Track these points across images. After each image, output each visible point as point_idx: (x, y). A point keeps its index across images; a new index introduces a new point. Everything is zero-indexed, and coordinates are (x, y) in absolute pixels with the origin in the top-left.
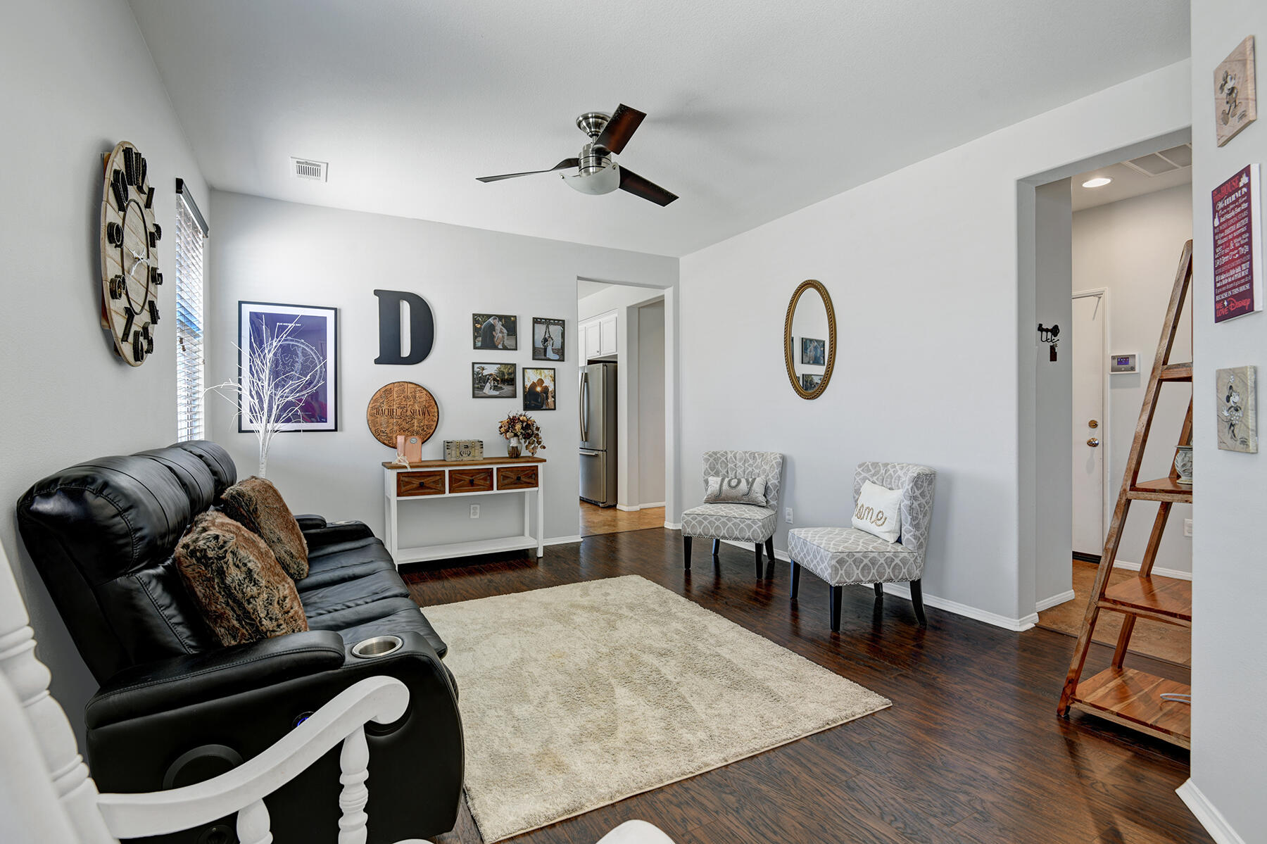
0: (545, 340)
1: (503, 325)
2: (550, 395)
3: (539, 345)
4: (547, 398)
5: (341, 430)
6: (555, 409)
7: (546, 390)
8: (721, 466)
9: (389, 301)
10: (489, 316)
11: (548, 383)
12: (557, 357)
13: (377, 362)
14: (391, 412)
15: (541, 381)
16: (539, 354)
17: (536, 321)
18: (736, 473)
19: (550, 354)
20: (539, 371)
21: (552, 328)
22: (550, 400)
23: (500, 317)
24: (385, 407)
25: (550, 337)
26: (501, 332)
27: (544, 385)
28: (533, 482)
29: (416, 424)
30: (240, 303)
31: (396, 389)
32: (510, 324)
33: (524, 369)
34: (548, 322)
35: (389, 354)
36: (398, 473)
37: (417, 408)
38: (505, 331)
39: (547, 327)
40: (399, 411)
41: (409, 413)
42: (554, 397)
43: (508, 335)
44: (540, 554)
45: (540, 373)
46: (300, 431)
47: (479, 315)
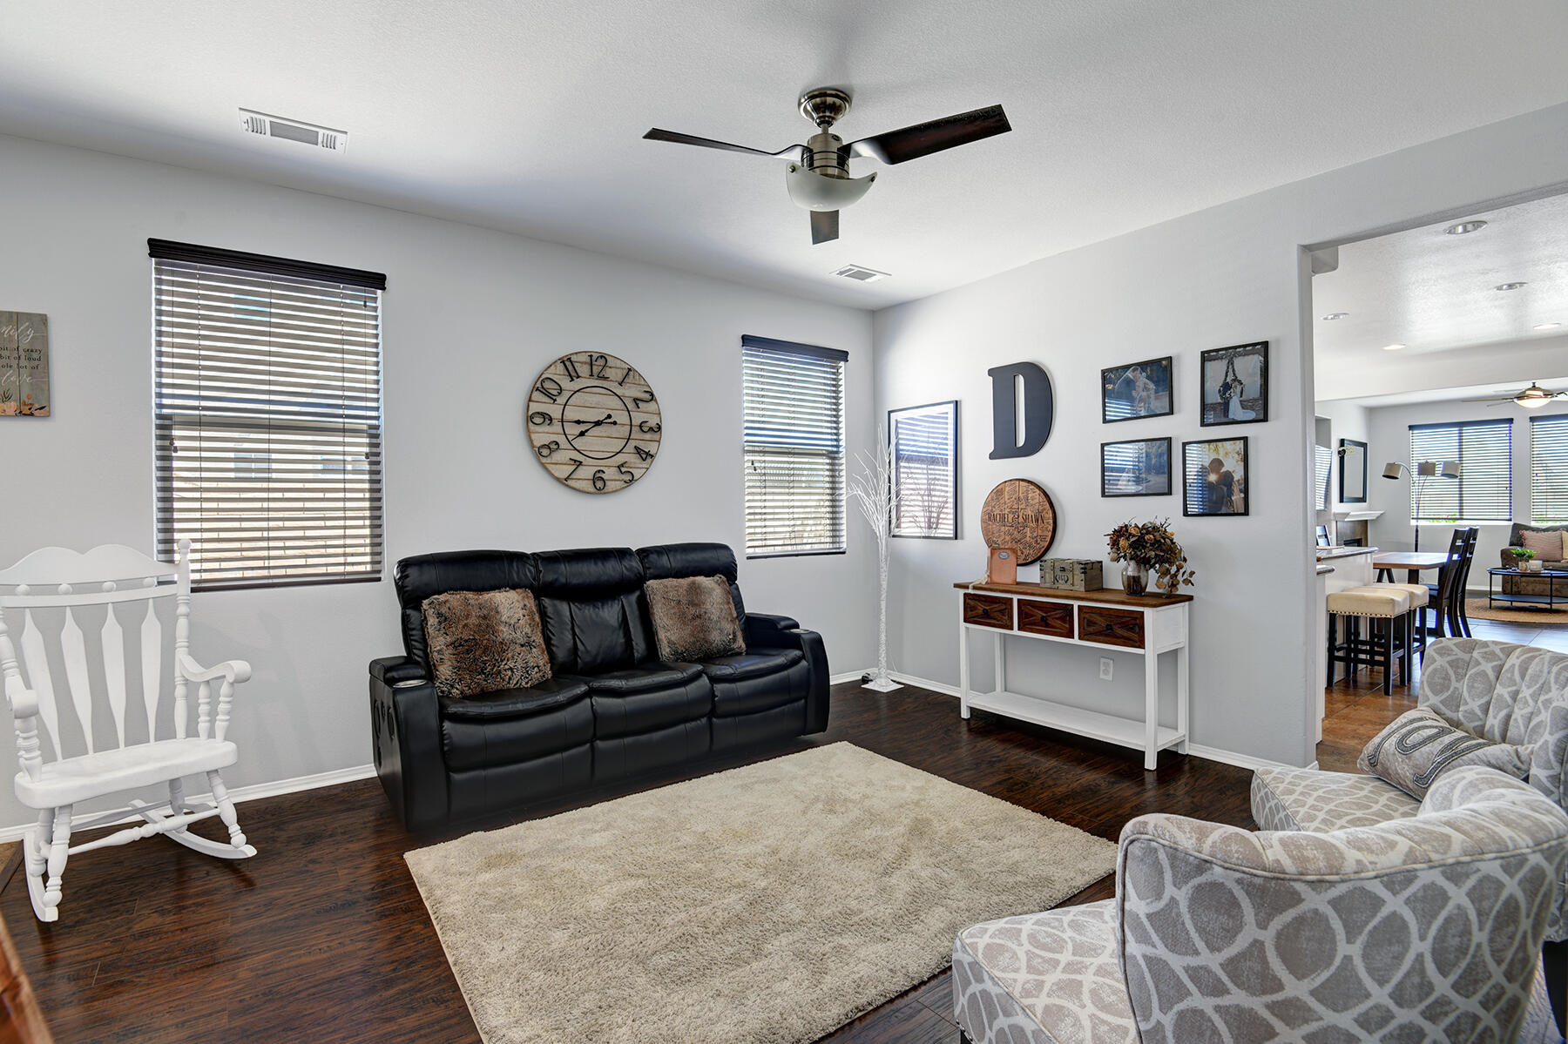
0: (1226, 387)
1: (1148, 378)
2: (1236, 489)
3: (1214, 397)
4: (1230, 494)
5: (962, 538)
6: (1246, 513)
7: (1227, 479)
9: (1002, 377)
10: (1127, 367)
11: (1233, 466)
12: (1252, 415)
13: (992, 456)
14: (1003, 517)
15: (1217, 464)
16: (1214, 411)
17: (1206, 357)
19: (1236, 411)
20: (1213, 446)
21: (1240, 363)
22: (1237, 497)
23: (1142, 366)
24: (997, 512)
25: (1235, 379)
26: (1146, 388)
27: (1224, 470)
28: (1136, 637)
29: (1029, 534)
30: (890, 412)
31: (1007, 489)
32: (1161, 371)
33: (1184, 445)
34: (1230, 353)
35: (1005, 448)
36: (964, 595)
37: (1030, 513)
38: (1152, 386)
39: (1231, 363)
40: (1011, 516)
41: (1021, 520)
42: (1246, 491)
43: (1156, 392)
44: (1151, 763)
45: (1216, 450)
47: (1111, 370)
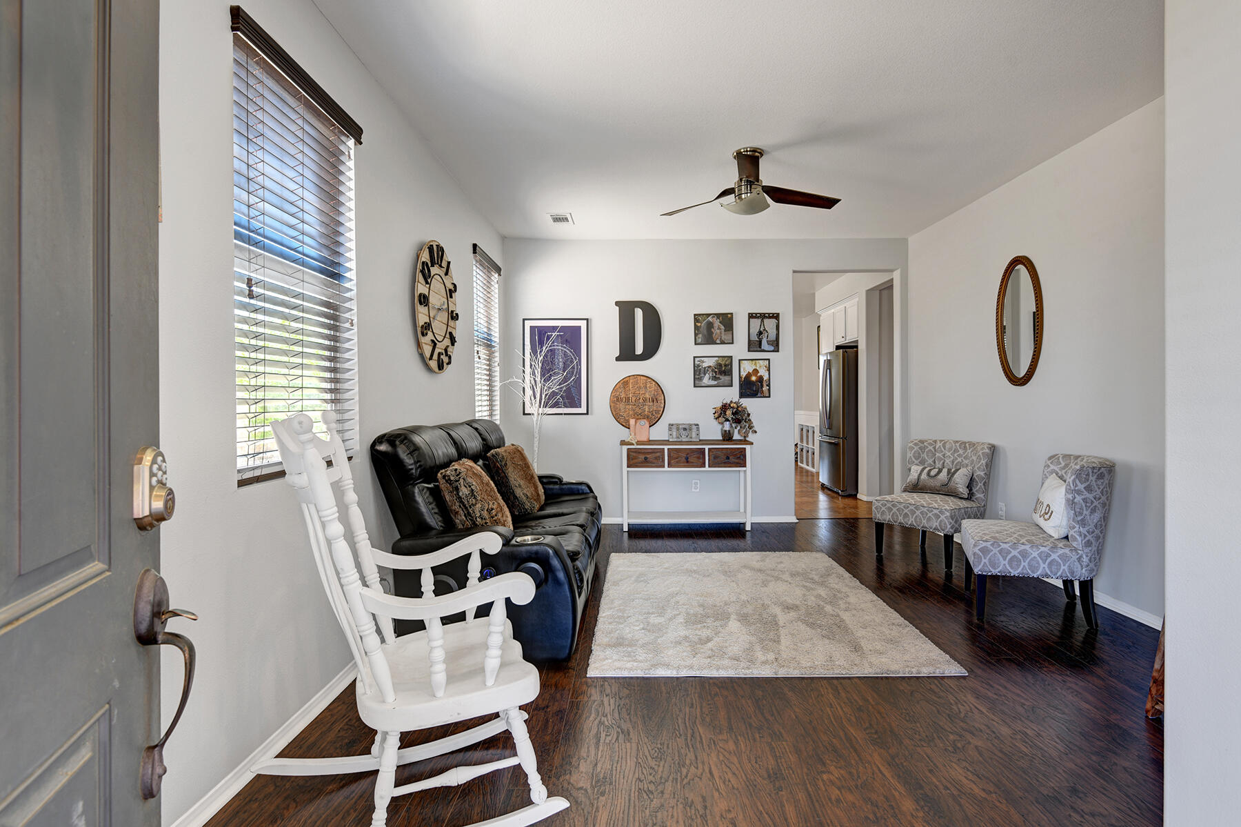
0: (760, 333)
1: (720, 322)
2: (765, 384)
3: (754, 338)
4: (762, 386)
5: (592, 414)
6: (769, 397)
7: (761, 379)
8: (927, 456)
9: (626, 309)
10: (709, 315)
11: (763, 372)
12: (772, 348)
13: (618, 359)
14: (628, 399)
15: (756, 371)
16: (754, 345)
17: (751, 316)
18: (944, 463)
19: (765, 345)
20: (754, 362)
21: (766, 321)
22: (765, 388)
23: (718, 315)
24: (623, 395)
25: (765, 330)
26: (719, 328)
27: (759, 375)
28: (742, 462)
29: (647, 410)
30: (524, 320)
31: (631, 381)
32: (727, 320)
33: (740, 360)
34: (763, 316)
35: (627, 353)
36: (628, 449)
37: (648, 396)
38: (722, 327)
39: (762, 321)
40: (634, 399)
41: (641, 401)
42: (769, 385)
43: (725, 331)
44: (748, 528)
45: (755, 364)
46: (562, 414)
47: (700, 315)
